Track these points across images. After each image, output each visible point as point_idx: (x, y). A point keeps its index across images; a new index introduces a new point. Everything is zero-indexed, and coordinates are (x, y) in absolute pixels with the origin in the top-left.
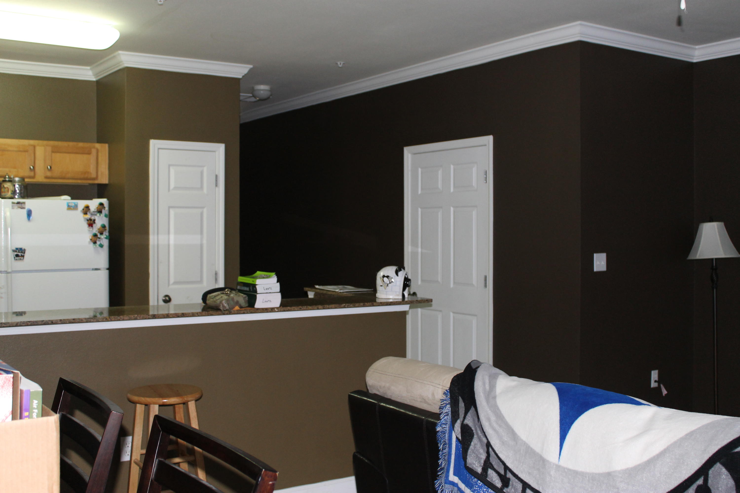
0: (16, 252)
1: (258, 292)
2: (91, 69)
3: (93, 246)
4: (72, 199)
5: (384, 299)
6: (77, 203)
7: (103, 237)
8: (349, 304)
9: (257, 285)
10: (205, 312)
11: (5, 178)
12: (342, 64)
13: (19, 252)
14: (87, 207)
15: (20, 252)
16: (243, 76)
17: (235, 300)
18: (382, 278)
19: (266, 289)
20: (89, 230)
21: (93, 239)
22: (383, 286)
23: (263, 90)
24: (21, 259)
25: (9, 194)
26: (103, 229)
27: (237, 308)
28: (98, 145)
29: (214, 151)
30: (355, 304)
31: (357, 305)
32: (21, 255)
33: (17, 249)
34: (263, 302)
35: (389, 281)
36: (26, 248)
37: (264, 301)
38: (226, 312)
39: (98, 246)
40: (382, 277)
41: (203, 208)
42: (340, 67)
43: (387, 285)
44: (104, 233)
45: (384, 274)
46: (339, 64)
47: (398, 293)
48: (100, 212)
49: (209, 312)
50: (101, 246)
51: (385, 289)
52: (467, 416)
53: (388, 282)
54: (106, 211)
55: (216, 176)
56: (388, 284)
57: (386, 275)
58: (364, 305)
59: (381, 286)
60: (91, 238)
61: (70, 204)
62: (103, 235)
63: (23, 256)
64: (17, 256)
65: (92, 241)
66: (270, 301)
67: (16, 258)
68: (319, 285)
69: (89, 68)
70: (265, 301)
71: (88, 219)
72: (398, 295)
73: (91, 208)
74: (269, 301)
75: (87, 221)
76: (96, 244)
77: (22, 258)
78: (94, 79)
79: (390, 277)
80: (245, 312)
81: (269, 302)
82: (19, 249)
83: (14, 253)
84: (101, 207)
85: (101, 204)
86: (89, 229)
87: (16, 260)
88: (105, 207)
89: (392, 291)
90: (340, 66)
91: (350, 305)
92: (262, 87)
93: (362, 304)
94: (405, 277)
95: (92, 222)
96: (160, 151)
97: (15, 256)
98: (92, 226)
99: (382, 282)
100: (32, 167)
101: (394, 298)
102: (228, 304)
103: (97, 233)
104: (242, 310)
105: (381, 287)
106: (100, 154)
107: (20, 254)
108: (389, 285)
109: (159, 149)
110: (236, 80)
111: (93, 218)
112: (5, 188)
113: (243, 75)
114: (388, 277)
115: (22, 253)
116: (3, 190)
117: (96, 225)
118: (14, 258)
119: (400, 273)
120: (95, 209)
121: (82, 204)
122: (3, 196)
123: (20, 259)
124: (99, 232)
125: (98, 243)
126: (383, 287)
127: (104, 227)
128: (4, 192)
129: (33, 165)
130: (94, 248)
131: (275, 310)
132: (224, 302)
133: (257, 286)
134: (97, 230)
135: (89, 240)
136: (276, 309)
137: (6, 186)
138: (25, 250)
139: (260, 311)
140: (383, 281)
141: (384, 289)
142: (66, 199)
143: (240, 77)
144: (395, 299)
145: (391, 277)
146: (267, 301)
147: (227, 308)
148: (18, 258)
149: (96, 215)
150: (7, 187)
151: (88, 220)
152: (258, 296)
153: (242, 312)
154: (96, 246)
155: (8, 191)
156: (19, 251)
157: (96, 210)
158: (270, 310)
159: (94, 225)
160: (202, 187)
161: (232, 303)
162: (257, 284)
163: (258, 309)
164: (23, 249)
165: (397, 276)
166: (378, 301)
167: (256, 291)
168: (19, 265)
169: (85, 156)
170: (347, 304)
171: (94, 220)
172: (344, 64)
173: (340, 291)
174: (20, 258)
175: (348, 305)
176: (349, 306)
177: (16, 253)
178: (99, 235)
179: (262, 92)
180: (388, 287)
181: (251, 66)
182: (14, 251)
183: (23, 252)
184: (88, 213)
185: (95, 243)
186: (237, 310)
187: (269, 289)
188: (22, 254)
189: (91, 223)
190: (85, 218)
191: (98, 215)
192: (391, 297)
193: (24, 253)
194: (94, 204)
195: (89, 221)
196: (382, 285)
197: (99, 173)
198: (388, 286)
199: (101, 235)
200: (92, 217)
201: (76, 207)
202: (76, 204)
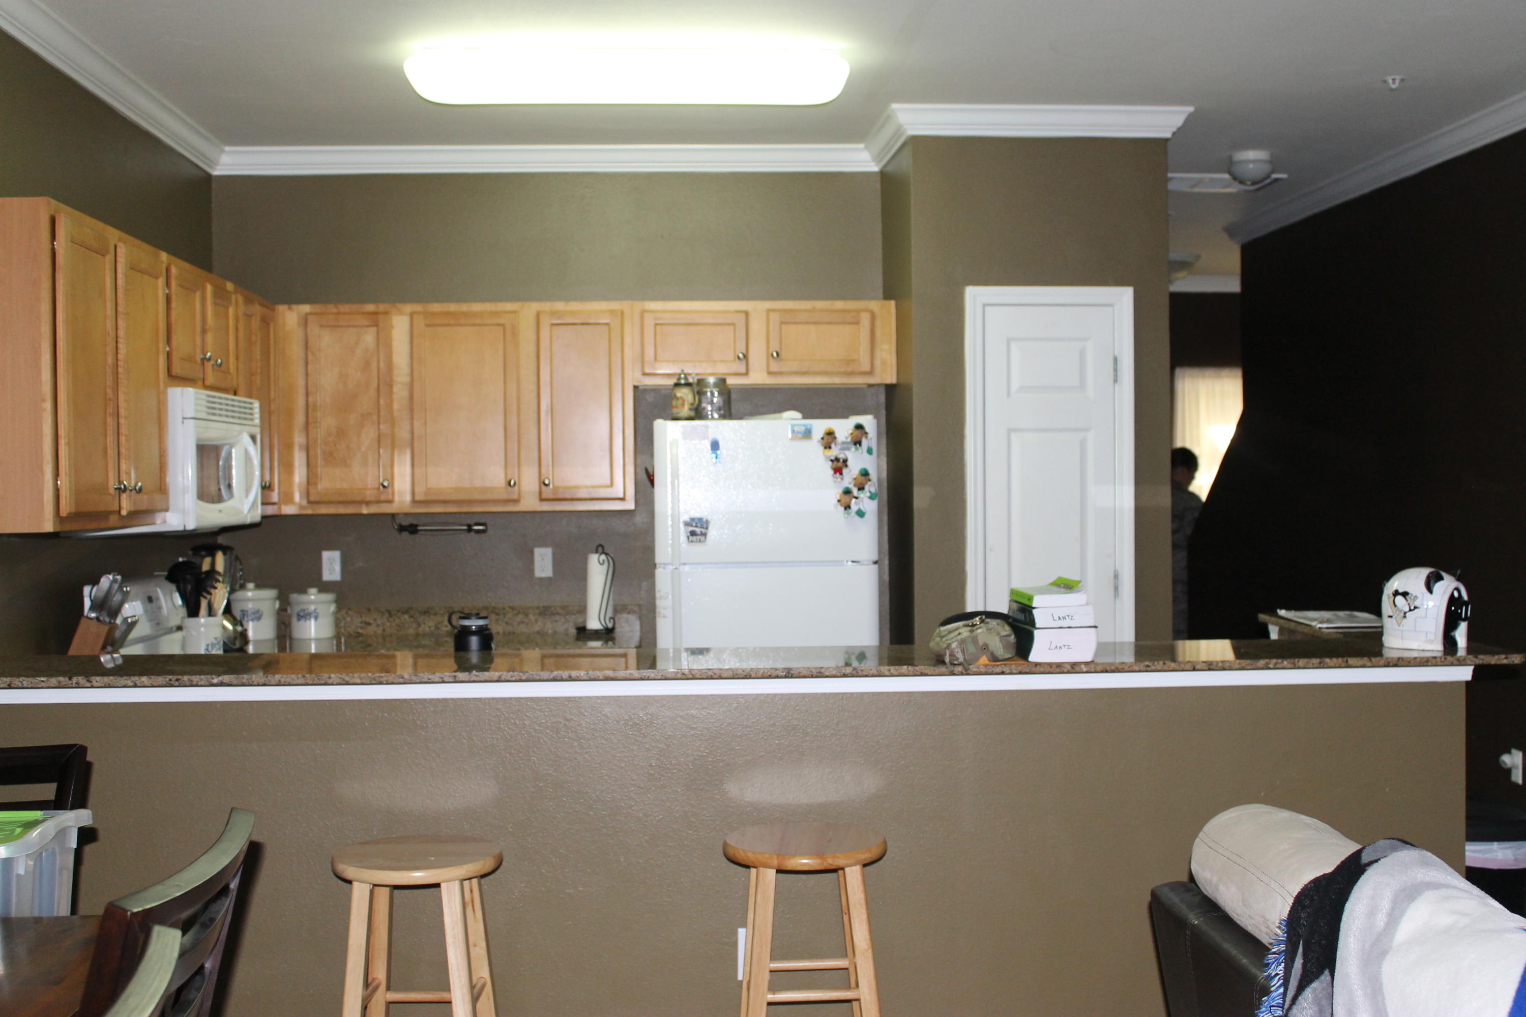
0: (692, 526)
1: (1037, 626)
2: (866, 148)
3: (844, 514)
4: (805, 417)
5: (1398, 649)
6: (811, 425)
7: (864, 495)
8: (1280, 661)
9: (1034, 608)
10: (908, 668)
11: (679, 379)
12: (1397, 82)
13: (696, 526)
14: (830, 434)
15: (699, 525)
16: (1174, 134)
17: (981, 643)
18: (1393, 598)
19: (1059, 618)
20: (835, 482)
21: (843, 501)
22: (1394, 617)
23: (1254, 161)
24: (700, 539)
25: (685, 411)
26: (863, 478)
27: (984, 660)
28: (875, 305)
29: (1111, 305)
30: (1297, 660)
31: (1302, 662)
32: (701, 532)
33: (693, 519)
34: (1049, 649)
35: (1409, 604)
36: (709, 518)
37: (1053, 647)
38: (960, 669)
39: (853, 514)
40: (1392, 595)
41: (1087, 430)
42: (1392, 90)
43: (1402, 615)
44: (867, 487)
45: (1397, 588)
46: (1390, 81)
47: (1433, 637)
48: (857, 443)
49: (917, 668)
50: (861, 514)
51: (1399, 626)
52: (1300, 998)
53: (1407, 609)
54: (872, 438)
55: (1116, 360)
56: (1405, 613)
57: (1401, 591)
58: (1320, 663)
59: (1391, 617)
60: (838, 497)
61: (796, 429)
62: (864, 491)
63: (705, 535)
64: (693, 533)
65: (841, 505)
66: (1069, 647)
67: (691, 538)
68: (1288, 608)
69: (862, 146)
70: (1056, 647)
71: (833, 458)
72: (1431, 642)
73: (837, 435)
74: (1066, 647)
75: (830, 463)
76: (850, 511)
77: (702, 538)
78: (875, 168)
79: (1409, 596)
80: (1006, 670)
81: (1064, 650)
82: (696, 520)
83: (686, 527)
84: (858, 432)
85: (859, 427)
86: (835, 479)
87: (692, 541)
88: (866, 433)
89: (1415, 631)
90: (1394, 86)
91: (1283, 662)
92: (1251, 155)
93: (1315, 661)
94: (1452, 594)
95: (840, 464)
96: (987, 308)
97: (689, 534)
98: (841, 474)
99: (1391, 606)
100: (741, 356)
101: (1421, 648)
102: (963, 651)
103: (851, 486)
104: (998, 665)
105: (1390, 619)
106: (878, 323)
107: (698, 530)
108: (1407, 615)
109: (985, 305)
110: (1161, 143)
111: (841, 456)
112: (677, 399)
113: (1175, 129)
114: (1405, 594)
115: (703, 528)
116: (674, 403)
117: (850, 471)
118: (688, 537)
119: (1438, 587)
120: (847, 438)
121: (820, 426)
122: (675, 416)
123: (698, 540)
124: (855, 485)
125: (854, 508)
126: (1393, 619)
127: (865, 474)
128: (676, 407)
129: (744, 352)
130: (846, 518)
131: (1082, 669)
132: (954, 645)
133: (1034, 611)
134: (851, 480)
135: (835, 501)
136: (1083, 666)
137: (679, 395)
138: (707, 522)
139: (1042, 670)
140: (1395, 605)
141: (1396, 626)
142: (792, 416)
143: (1168, 135)
144: (1423, 650)
145: (1412, 595)
146: (1060, 647)
147: (960, 660)
148: (694, 538)
149: (848, 449)
150: (681, 398)
151: (832, 461)
152: (1036, 632)
153: (998, 670)
154: (848, 514)
155: (683, 405)
156: (696, 523)
157: (849, 440)
158: (1069, 667)
159: (845, 471)
160: (1082, 386)
161: (972, 649)
162: (1034, 605)
163: (1037, 664)
164: (704, 520)
165: (1429, 594)
166: (1387, 654)
167: (1032, 623)
168: (697, 551)
169: (848, 329)
170: (1274, 661)
171: (845, 461)
172: (1402, 80)
173: (1320, 625)
174: (699, 537)
175: (1276, 664)
176: (1278, 666)
177: (691, 529)
178: (855, 492)
179: (1251, 166)
180: (1404, 620)
181: (1191, 109)
182: (687, 524)
183: (705, 526)
184: (833, 446)
185: (847, 507)
186: (986, 666)
187: (1067, 617)
188: (703, 531)
189: (839, 466)
190: (827, 457)
191: (853, 449)
192: (1414, 645)
193: (707, 528)
194: (843, 428)
195: (835, 463)
196: (1391, 614)
197: (878, 363)
198: (1405, 617)
199: (860, 492)
200: (840, 453)
201: (807, 434)
202: (809, 427)
